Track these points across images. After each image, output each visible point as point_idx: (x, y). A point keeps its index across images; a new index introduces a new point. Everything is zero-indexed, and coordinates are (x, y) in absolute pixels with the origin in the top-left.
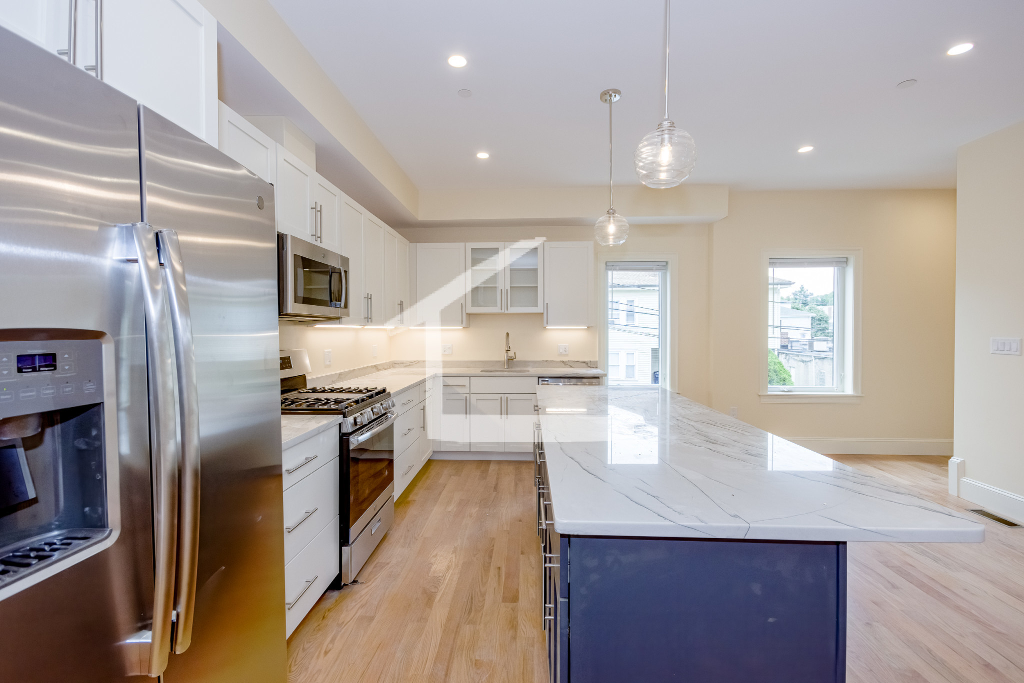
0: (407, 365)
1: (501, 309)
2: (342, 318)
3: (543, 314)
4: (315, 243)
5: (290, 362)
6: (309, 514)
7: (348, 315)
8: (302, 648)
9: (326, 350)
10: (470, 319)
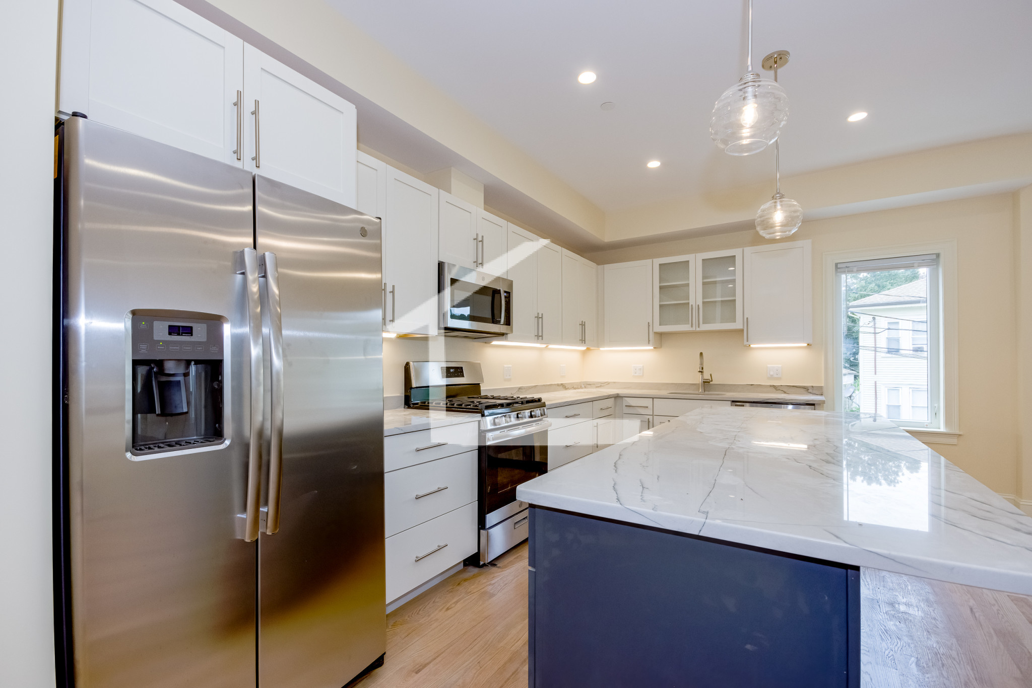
0: (599, 386)
1: (692, 327)
2: (507, 334)
3: (742, 330)
4: (476, 270)
5: (462, 372)
6: (439, 490)
7: (513, 332)
8: (433, 600)
9: (505, 366)
10: (661, 339)
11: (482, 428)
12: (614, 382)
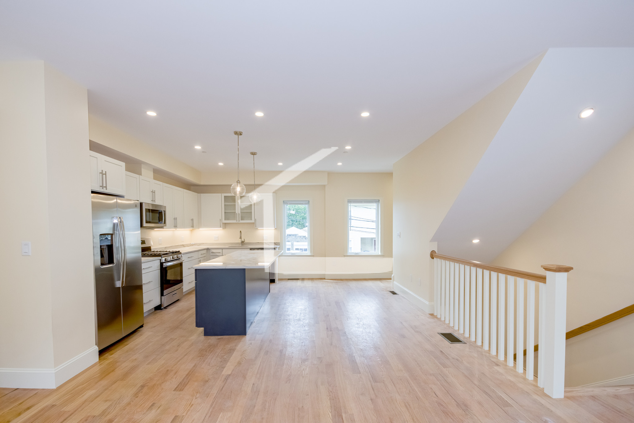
1: (237, 221)
2: (163, 227)
3: (254, 223)
4: (153, 203)
5: (145, 242)
6: (149, 282)
7: (166, 226)
9: (159, 238)
10: (225, 226)
11: (162, 262)
12: (206, 243)
